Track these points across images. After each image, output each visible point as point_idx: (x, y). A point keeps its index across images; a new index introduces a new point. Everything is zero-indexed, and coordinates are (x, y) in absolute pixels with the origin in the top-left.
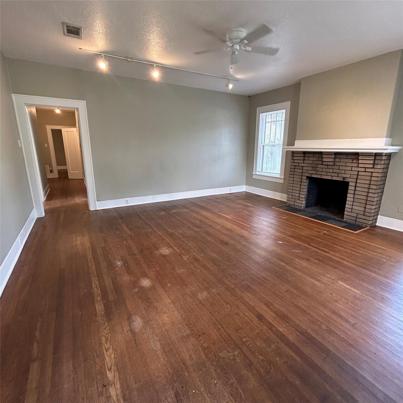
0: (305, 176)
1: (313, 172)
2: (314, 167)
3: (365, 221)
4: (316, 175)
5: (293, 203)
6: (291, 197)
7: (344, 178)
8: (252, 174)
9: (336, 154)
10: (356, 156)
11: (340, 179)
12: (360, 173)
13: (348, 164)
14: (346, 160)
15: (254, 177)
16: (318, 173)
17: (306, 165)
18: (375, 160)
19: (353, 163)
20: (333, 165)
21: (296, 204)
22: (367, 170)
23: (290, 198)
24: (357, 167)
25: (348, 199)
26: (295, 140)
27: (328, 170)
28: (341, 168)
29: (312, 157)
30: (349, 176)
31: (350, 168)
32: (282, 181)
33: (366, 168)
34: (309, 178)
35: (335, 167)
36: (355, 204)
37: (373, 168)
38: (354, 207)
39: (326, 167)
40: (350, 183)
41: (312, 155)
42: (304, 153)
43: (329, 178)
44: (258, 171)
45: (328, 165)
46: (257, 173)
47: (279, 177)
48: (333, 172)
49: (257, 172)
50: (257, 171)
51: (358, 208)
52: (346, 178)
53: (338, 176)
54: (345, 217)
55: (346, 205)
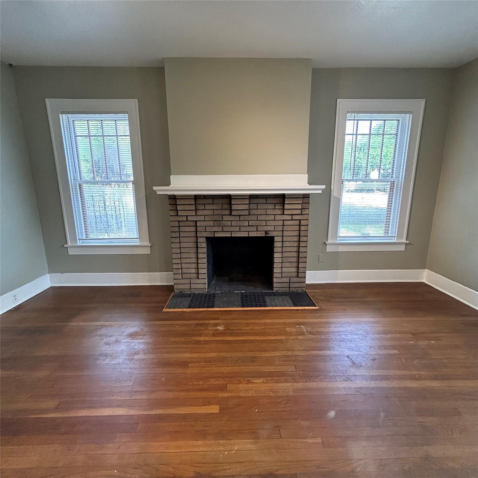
0: (204, 237)
1: (215, 229)
2: (216, 221)
3: (300, 285)
4: (222, 233)
5: (187, 286)
6: (181, 278)
7: (266, 232)
8: (65, 246)
9: (252, 197)
10: (280, 199)
11: (261, 234)
12: (286, 223)
13: (269, 212)
14: (265, 206)
15: (71, 252)
17: (202, 218)
18: (302, 203)
19: (275, 209)
20: (248, 214)
21: (193, 286)
22: (294, 217)
24: (281, 214)
25: (275, 260)
26: (171, 175)
27: (241, 223)
28: (260, 218)
29: (211, 204)
30: (272, 228)
31: (272, 217)
32: (147, 251)
33: (292, 215)
34: (211, 241)
35: (251, 217)
36: (285, 265)
37: (301, 214)
38: (284, 270)
39: (238, 218)
40: (275, 237)
41: (210, 201)
42: (196, 197)
43: (245, 235)
44: (80, 239)
45: (240, 216)
46: (79, 243)
47: (138, 244)
48: (249, 226)
49: (78, 241)
50: (78, 238)
51: (290, 270)
52: (270, 232)
53: (257, 231)
54: (275, 285)
55: (275, 269)
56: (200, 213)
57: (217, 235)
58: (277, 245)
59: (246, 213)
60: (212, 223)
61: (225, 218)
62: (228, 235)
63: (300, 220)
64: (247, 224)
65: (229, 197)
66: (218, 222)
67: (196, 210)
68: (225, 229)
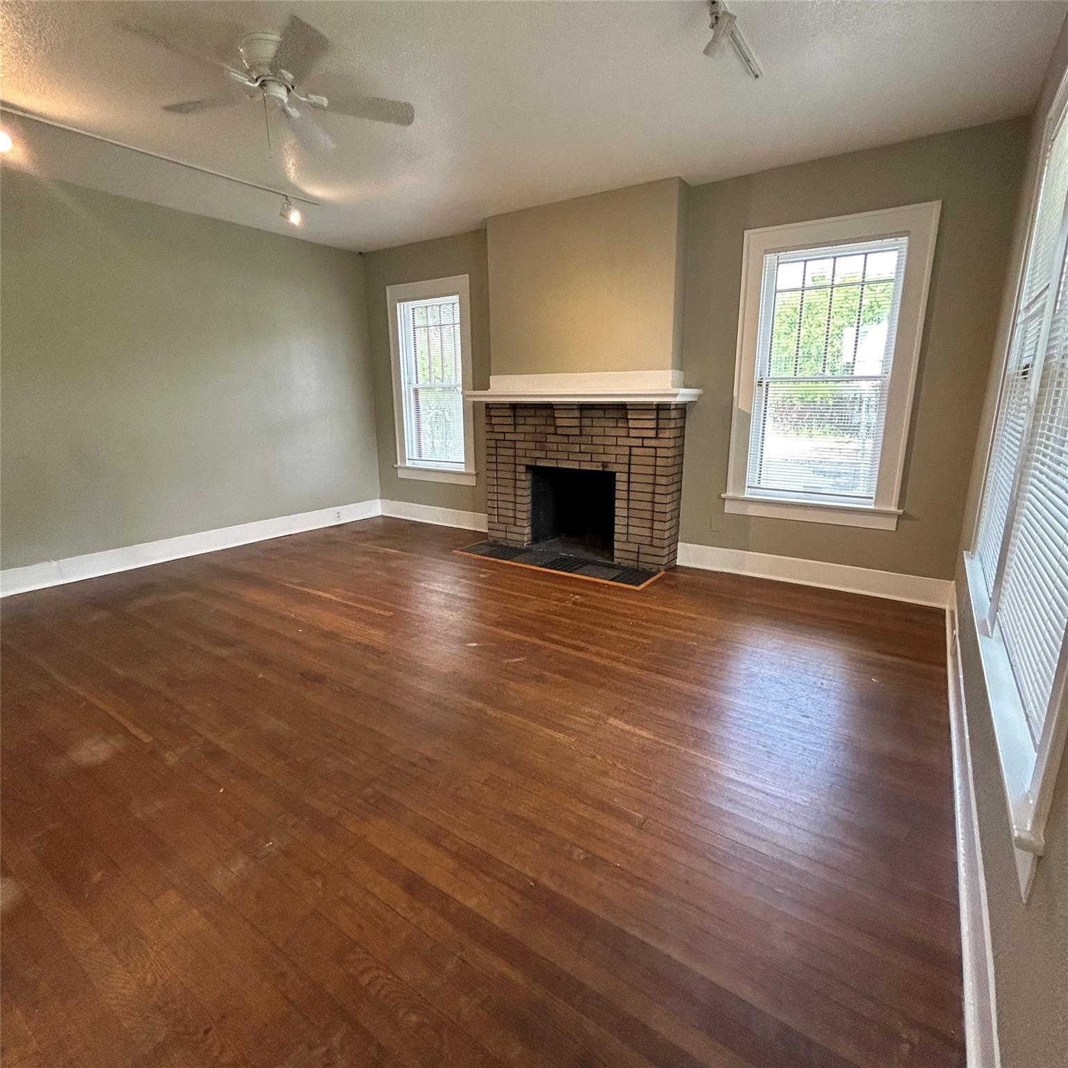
0: (523, 465)
1: (538, 454)
2: (540, 442)
3: (655, 560)
4: (545, 460)
5: (502, 535)
6: (496, 521)
7: (605, 464)
8: (395, 466)
9: (584, 408)
10: (620, 410)
11: (598, 466)
12: (635, 451)
13: (608, 431)
14: (604, 423)
15: (401, 474)
16: (550, 455)
17: (521, 437)
18: (658, 419)
19: (617, 427)
20: (578, 433)
21: (509, 536)
22: (647, 443)
23: (495, 523)
24: (626, 437)
25: (617, 512)
26: (490, 375)
27: (570, 448)
28: (596, 440)
29: (532, 416)
30: (613, 459)
31: (612, 441)
32: (471, 482)
33: (643, 438)
34: (531, 469)
35: (584, 439)
36: (632, 522)
37: (657, 437)
38: (631, 530)
39: (565, 440)
40: (617, 474)
41: (531, 412)
42: (514, 407)
43: (575, 466)
44: (409, 459)
45: (569, 435)
46: (408, 464)
47: (464, 471)
48: (580, 452)
49: (407, 461)
50: (407, 457)
51: (640, 531)
52: (609, 465)
53: (591, 461)
54: (616, 553)
55: (616, 526)
56: (519, 429)
57: (539, 463)
58: (620, 486)
59: (577, 431)
60: (532, 445)
61: (549, 438)
62: (552, 464)
63: (656, 448)
64: (577, 449)
65: (549, 407)
66: (541, 444)
67: (515, 425)
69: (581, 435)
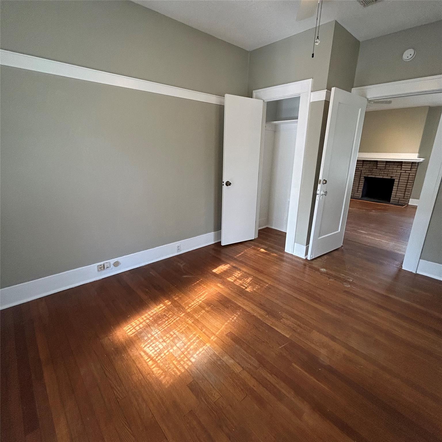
0: (363, 176)
1: (369, 174)
3: (404, 202)
4: (371, 175)
7: (392, 177)
9: (387, 162)
10: (400, 163)
11: (389, 177)
12: (402, 174)
13: (394, 168)
14: (393, 166)
17: (364, 169)
18: (412, 166)
19: (398, 167)
21: (355, 195)
22: (406, 172)
24: (400, 170)
25: (394, 189)
27: (380, 172)
28: (389, 171)
30: (395, 176)
31: (396, 171)
33: (406, 170)
34: (365, 178)
35: (385, 170)
36: (398, 192)
37: (410, 170)
38: (397, 194)
39: (379, 170)
40: (395, 179)
41: (369, 163)
42: (364, 161)
43: (381, 177)
45: (381, 169)
51: (400, 195)
53: (387, 176)
54: (391, 200)
55: (392, 193)
56: (363, 167)
57: (369, 176)
58: (396, 183)
59: (384, 168)
60: (368, 171)
61: (374, 170)
62: (374, 176)
63: (410, 173)
64: (383, 173)
65: (377, 161)
66: (371, 171)
67: (363, 166)
68: (373, 174)
69: (385, 169)
